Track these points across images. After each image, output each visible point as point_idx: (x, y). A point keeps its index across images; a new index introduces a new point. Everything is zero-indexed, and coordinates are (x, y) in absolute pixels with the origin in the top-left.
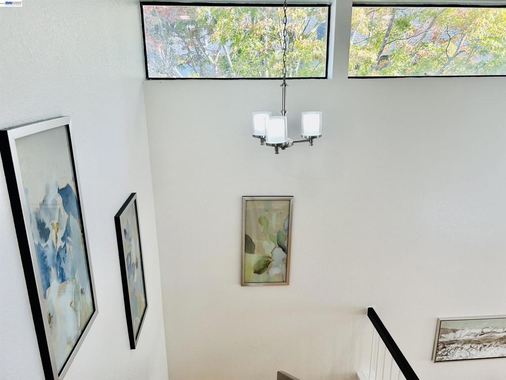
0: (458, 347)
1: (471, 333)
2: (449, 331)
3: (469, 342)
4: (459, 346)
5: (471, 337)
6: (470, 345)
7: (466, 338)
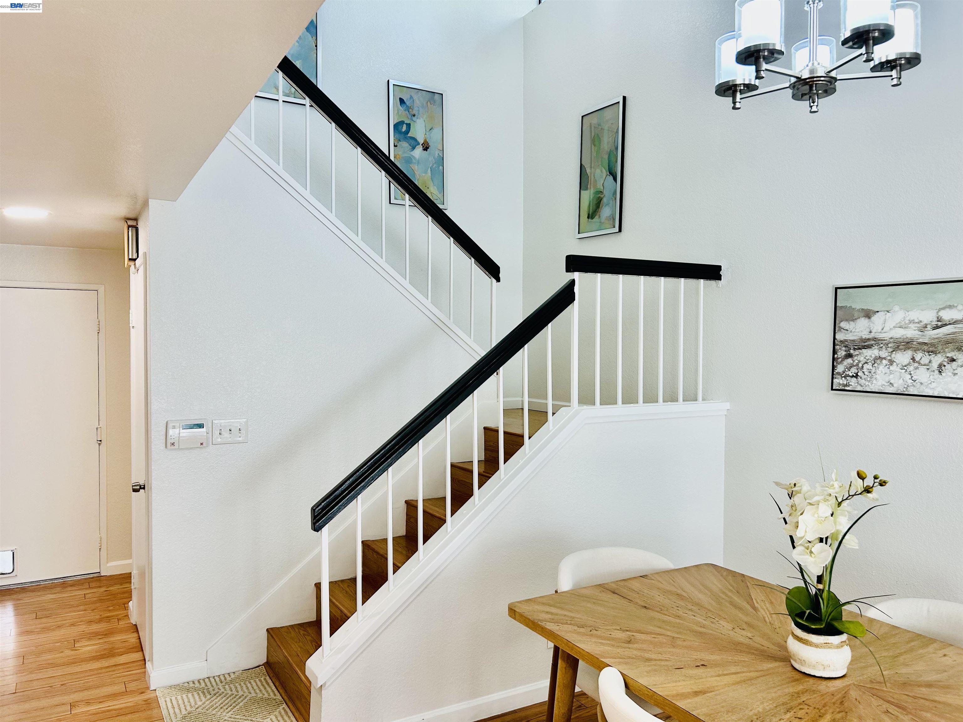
0: (881, 358)
1: (912, 322)
2: (856, 315)
3: (907, 344)
4: (884, 354)
5: (911, 333)
6: (909, 354)
7: (898, 336)
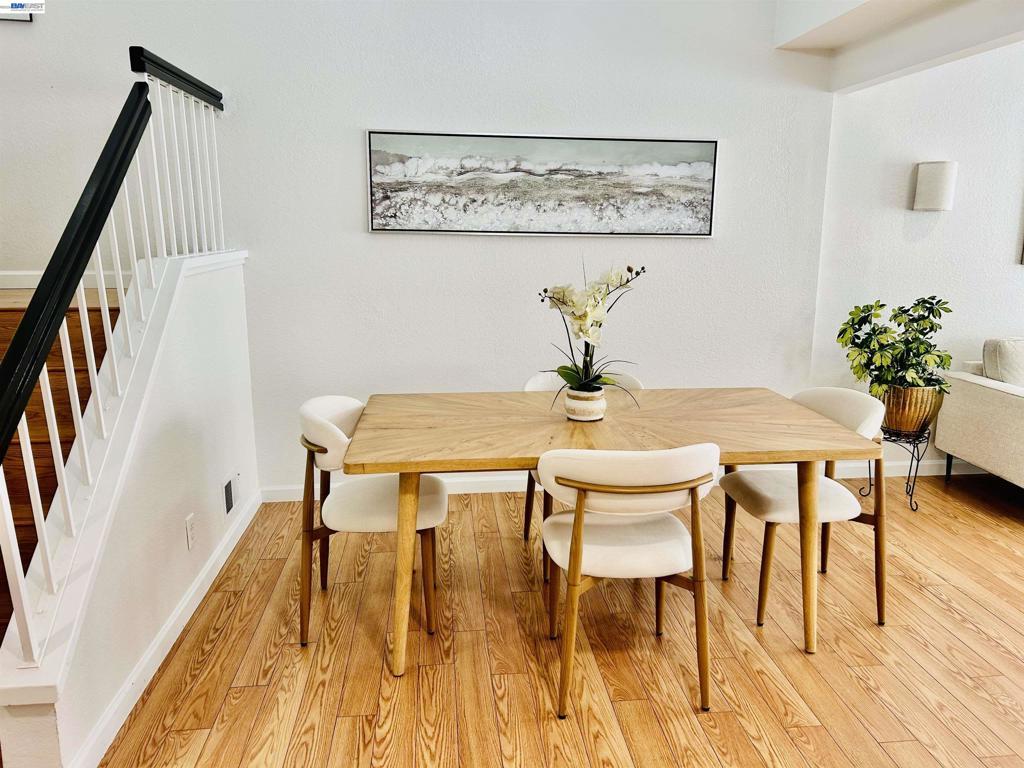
0: (416, 200)
1: (440, 168)
2: (391, 159)
3: (438, 187)
4: (418, 195)
5: (440, 178)
6: (440, 196)
